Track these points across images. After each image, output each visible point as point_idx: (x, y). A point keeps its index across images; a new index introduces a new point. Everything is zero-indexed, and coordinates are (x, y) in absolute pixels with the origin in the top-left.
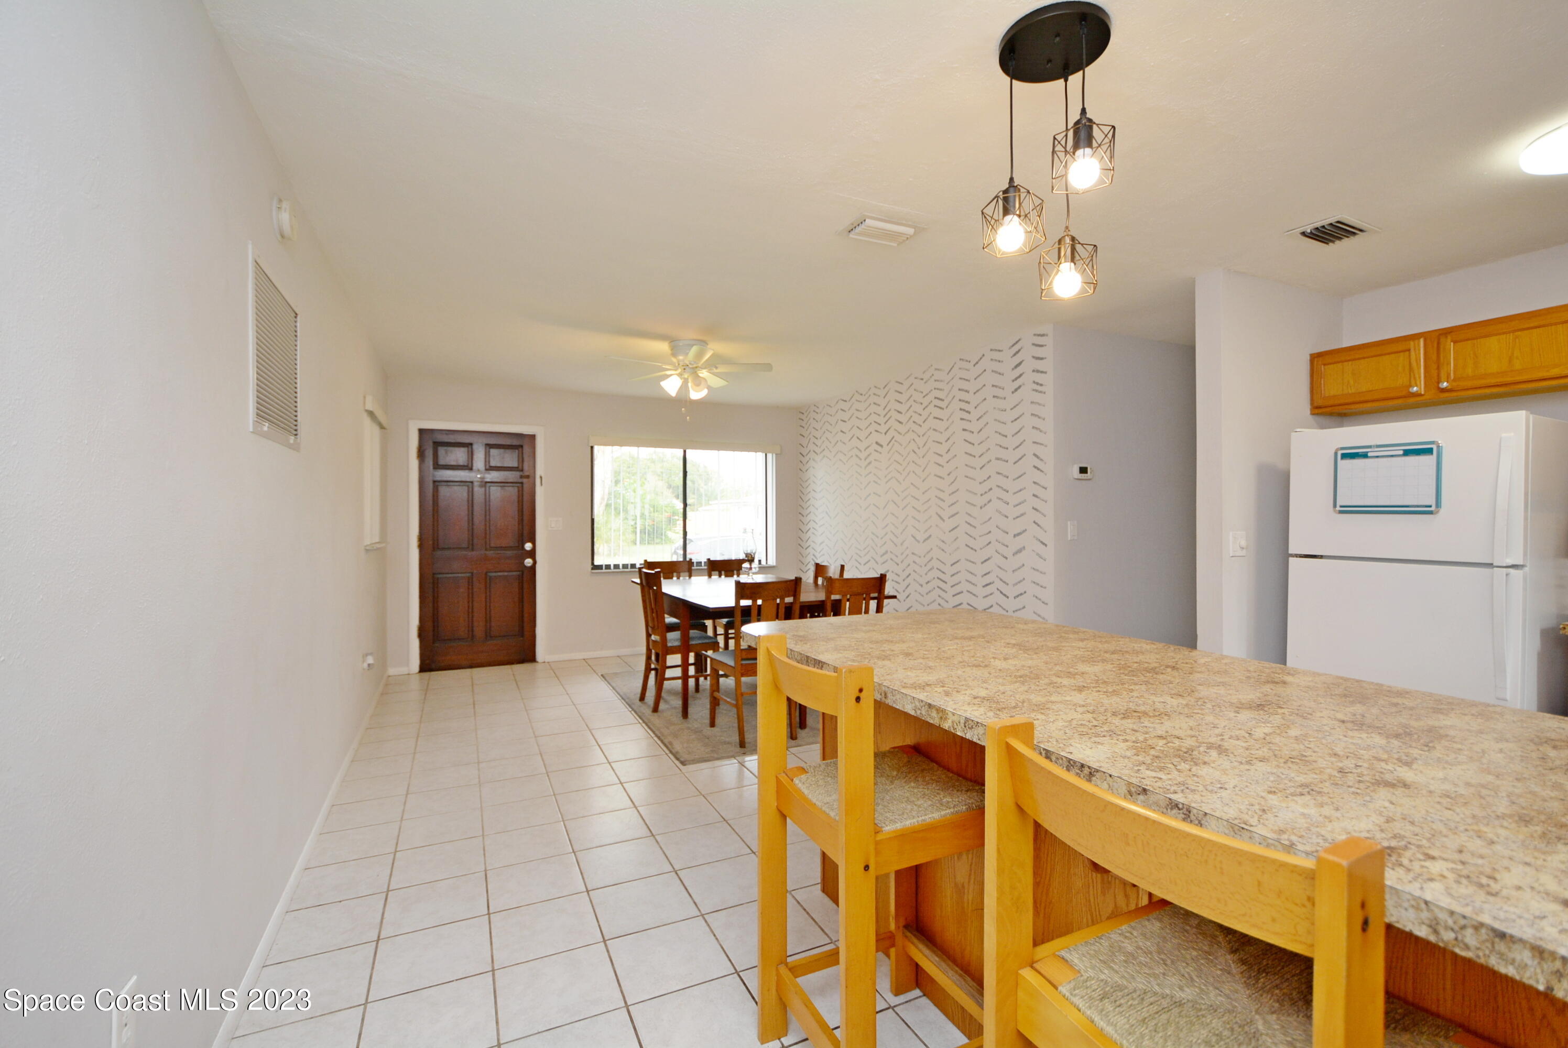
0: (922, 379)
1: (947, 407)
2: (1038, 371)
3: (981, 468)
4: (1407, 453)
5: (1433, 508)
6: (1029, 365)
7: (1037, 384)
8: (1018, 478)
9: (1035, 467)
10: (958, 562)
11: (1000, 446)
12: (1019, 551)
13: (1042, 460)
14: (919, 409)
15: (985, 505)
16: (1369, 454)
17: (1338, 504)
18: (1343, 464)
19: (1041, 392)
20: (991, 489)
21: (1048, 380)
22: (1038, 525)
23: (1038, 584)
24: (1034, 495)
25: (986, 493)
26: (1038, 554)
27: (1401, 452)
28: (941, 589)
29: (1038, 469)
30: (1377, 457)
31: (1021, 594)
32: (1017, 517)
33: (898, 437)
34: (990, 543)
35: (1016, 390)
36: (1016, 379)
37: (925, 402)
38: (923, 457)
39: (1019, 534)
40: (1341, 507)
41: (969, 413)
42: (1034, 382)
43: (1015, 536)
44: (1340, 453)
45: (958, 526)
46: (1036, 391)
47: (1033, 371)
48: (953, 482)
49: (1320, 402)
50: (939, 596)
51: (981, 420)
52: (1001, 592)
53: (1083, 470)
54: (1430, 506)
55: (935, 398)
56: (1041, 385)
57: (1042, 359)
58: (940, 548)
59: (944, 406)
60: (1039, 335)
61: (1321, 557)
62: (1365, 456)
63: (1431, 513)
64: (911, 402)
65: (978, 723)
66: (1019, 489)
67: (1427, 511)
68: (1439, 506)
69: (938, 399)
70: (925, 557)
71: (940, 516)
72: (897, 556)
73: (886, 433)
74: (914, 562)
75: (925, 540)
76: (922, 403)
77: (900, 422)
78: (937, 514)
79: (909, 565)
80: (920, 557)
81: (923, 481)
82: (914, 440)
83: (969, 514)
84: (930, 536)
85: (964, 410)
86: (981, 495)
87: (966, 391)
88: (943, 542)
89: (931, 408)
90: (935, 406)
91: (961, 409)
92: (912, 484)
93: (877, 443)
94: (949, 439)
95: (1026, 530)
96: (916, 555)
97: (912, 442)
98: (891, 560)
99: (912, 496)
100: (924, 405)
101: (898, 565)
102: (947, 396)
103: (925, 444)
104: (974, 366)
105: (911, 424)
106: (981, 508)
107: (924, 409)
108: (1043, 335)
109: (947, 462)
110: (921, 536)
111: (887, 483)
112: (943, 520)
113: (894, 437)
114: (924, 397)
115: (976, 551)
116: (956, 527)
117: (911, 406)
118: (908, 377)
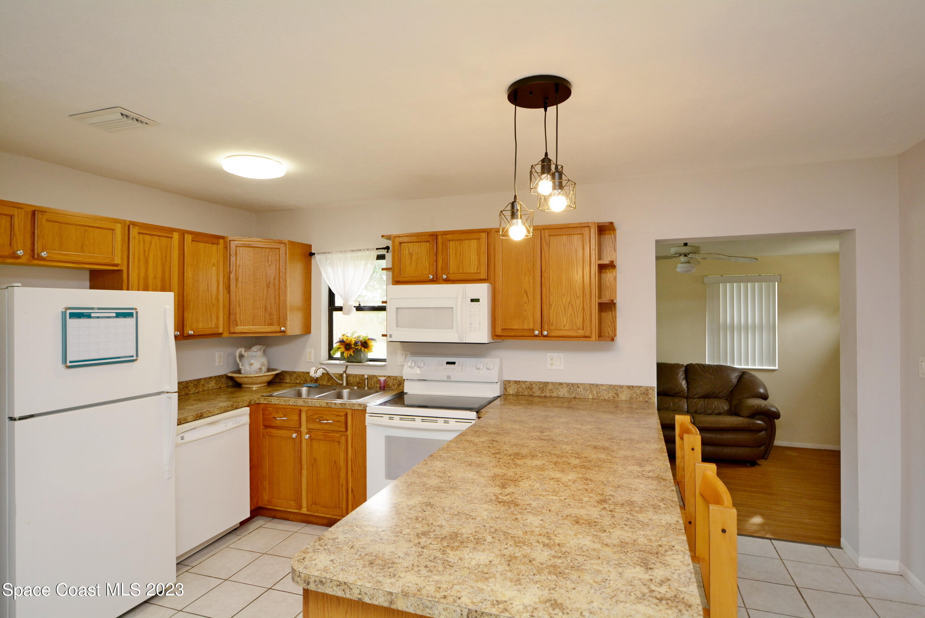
4: (118, 315)
5: (135, 358)
16: (93, 315)
17: (69, 359)
18: (72, 323)
27: (114, 315)
30: (98, 317)
40: (70, 362)
44: (68, 312)
54: (132, 356)
62: (89, 316)
63: (132, 362)
67: (131, 360)
68: (137, 356)
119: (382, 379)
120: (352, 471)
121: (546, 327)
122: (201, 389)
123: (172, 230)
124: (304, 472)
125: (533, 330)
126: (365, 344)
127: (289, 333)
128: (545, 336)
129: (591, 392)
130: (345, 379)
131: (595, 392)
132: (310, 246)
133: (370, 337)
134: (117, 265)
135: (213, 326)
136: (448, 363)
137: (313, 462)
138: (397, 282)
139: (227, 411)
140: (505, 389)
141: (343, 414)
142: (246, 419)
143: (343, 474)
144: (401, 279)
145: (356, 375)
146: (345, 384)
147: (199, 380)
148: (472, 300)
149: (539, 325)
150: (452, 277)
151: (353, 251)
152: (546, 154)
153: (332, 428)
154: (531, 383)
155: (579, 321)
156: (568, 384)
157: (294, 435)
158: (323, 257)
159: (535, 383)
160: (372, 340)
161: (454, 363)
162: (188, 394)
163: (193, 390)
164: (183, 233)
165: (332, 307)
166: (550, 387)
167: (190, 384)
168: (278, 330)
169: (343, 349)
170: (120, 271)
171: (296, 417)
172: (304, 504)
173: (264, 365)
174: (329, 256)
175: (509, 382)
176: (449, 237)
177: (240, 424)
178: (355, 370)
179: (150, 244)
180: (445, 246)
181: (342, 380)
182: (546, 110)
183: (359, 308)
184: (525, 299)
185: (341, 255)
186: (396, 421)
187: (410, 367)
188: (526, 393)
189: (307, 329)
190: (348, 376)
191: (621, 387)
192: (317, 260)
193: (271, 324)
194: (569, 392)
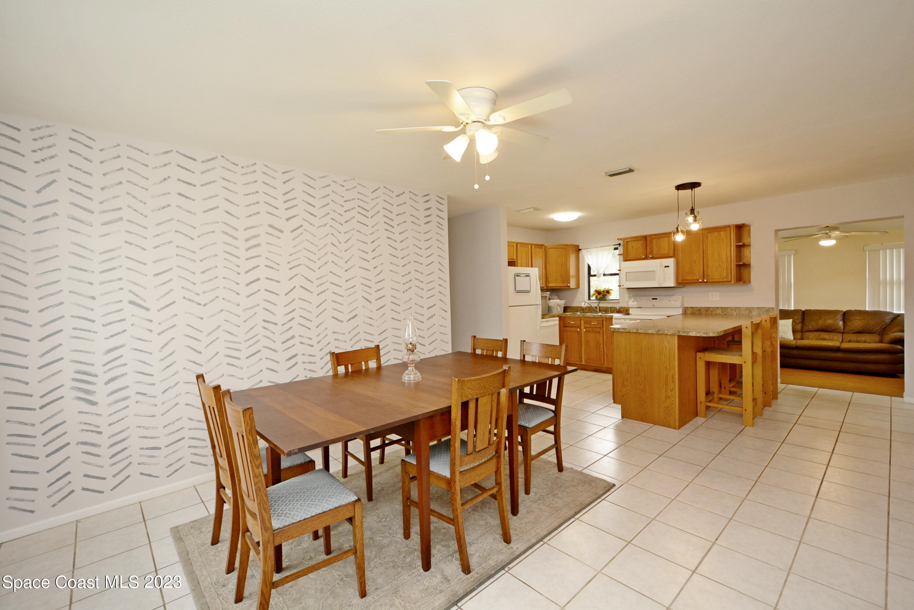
0: (343, 186)
1: (372, 217)
2: (440, 217)
3: (403, 266)
4: (526, 276)
5: (530, 291)
6: (434, 212)
7: (440, 224)
8: (429, 275)
9: (439, 269)
10: (385, 331)
11: (417, 254)
12: (432, 317)
13: (443, 266)
14: (341, 210)
15: (407, 290)
16: (521, 275)
17: (517, 289)
18: (517, 278)
19: (441, 229)
20: (411, 280)
21: (445, 223)
22: (442, 301)
24: (440, 285)
25: (407, 282)
26: (442, 317)
29: (441, 271)
32: (429, 298)
35: (427, 223)
36: (427, 216)
37: (348, 206)
38: (346, 251)
39: (430, 307)
40: (517, 291)
41: (393, 227)
43: (428, 309)
44: (516, 274)
45: (385, 305)
46: (439, 227)
47: (437, 216)
48: (379, 274)
51: (402, 234)
55: (359, 206)
56: (442, 225)
57: (441, 211)
58: (367, 323)
60: (440, 197)
62: (519, 276)
66: (430, 281)
67: (528, 292)
69: (362, 208)
70: (349, 333)
71: (366, 299)
72: (311, 339)
73: (288, 220)
74: (335, 339)
75: (350, 320)
76: (343, 206)
77: (312, 214)
78: (363, 297)
79: (329, 343)
80: (344, 334)
81: (346, 271)
82: (332, 234)
83: (394, 297)
84: (356, 315)
85: (388, 224)
86: (404, 284)
87: (390, 211)
88: (370, 318)
89: (354, 213)
90: (359, 213)
91: (385, 222)
92: (331, 272)
93: (270, 226)
94: (374, 241)
95: (435, 304)
96: (339, 333)
97: (330, 235)
98: (301, 343)
99: (331, 283)
100: (346, 208)
101: (312, 346)
102: (371, 209)
103: (347, 241)
104: (397, 196)
105: (327, 219)
106: (404, 292)
107: (345, 212)
108: (442, 198)
109: (373, 259)
110: (344, 317)
111: (291, 269)
112: (370, 302)
113: (302, 226)
114: (345, 201)
115: (400, 321)
116: (383, 307)
117: (328, 204)
118: (323, 177)
119: (618, 308)
120: (606, 345)
121: (706, 277)
123: (528, 244)
124: (583, 347)
125: (699, 279)
126: (608, 292)
127: (571, 287)
128: (705, 282)
129: (735, 311)
130: (598, 308)
131: (737, 311)
132: (578, 246)
133: (610, 288)
134: (514, 259)
136: (653, 299)
137: (587, 342)
138: (626, 260)
139: (551, 318)
140: (685, 311)
141: (601, 320)
142: (558, 322)
143: (602, 346)
144: (628, 259)
145: (604, 307)
146: (598, 311)
148: (665, 267)
149: (702, 277)
150: (654, 256)
151: (601, 247)
152: (692, 207)
153: (596, 326)
154: (700, 308)
155: (724, 274)
156: (721, 308)
157: (579, 330)
158: (585, 251)
159: (702, 308)
160: (611, 290)
161: (656, 299)
164: (531, 245)
165: (590, 275)
166: (711, 309)
168: (566, 285)
169: (597, 295)
170: (515, 261)
171: (579, 322)
172: (583, 360)
174: (589, 250)
175: (688, 308)
176: (653, 237)
177: (556, 324)
178: (603, 305)
179: (523, 250)
180: (651, 242)
181: (597, 309)
182: (692, 190)
183: (604, 275)
184: (695, 265)
185: (595, 249)
186: (628, 321)
187: (633, 301)
188: (697, 313)
189: (578, 286)
190: (599, 308)
191: (753, 308)
192: (583, 253)
193: (563, 283)
194: (722, 311)
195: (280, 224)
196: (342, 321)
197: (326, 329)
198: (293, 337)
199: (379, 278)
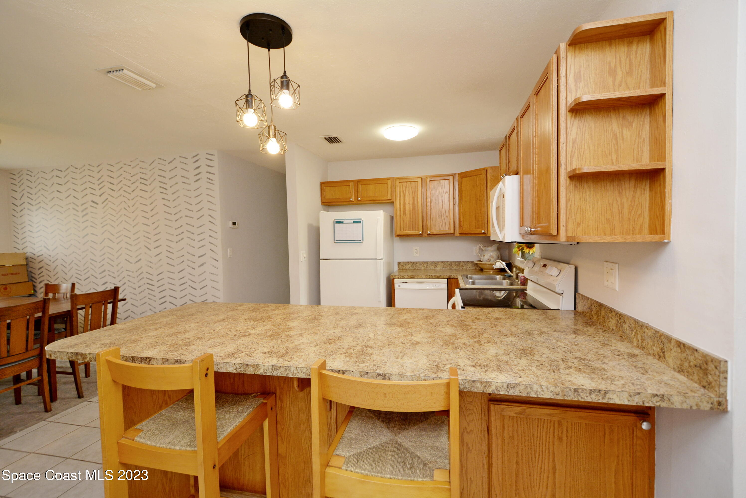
0: (130, 166)
1: (150, 184)
2: (210, 173)
3: (176, 221)
4: (354, 222)
5: (361, 241)
6: (204, 169)
7: (210, 179)
8: (200, 227)
9: (210, 221)
10: (162, 273)
11: (188, 209)
12: (202, 265)
13: (214, 218)
14: (129, 183)
15: (179, 241)
16: (344, 222)
17: (335, 239)
18: (337, 225)
19: (212, 184)
20: (183, 232)
21: (216, 179)
22: (213, 251)
23: (214, 281)
24: (210, 236)
25: (179, 234)
26: (213, 266)
27: (352, 222)
28: (150, 289)
29: (212, 223)
30: (346, 223)
31: (204, 287)
32: (200, 247)
33: (110, 198)
34: (183, 261)
35: (197, 181)
36: (197, 175)
37: (133, 179)
38: (133, 212)
39: (201, 256)
40: (336, 241)
41: (167, 189)
42: (208, 178)
43: (199, 257)
44: (335, 221)
46: (209, 183)
47: (207, 172)
48: (156, 228)
49: (324, 201)
50: (149, 294)
51: (174, 194)
52: (192, 287)
53: (234, 224)
55: (141, 178)
56: (212, 180)
57: (212, 167)
58: (148, 266)
59: (148, 184)
60: (209, 154)
61: (330, 259)
62: (342, 223)
63: (361, 243)
64: (121, 178)
65: (280, 366)
66: (201, 232)
68: (363, 240)
69: (143, 179)
70: (136, 272)
71: (147, 248)
72: (114, 273)
73: (100, 196)
74: (128, 275)
75: (137, 262)
76: (130, 180)
77: (112, 190)
78: (145, 246)
79: (124, 277)
80: (133, 272)
81: (133, 227)
82: (124, 202)
83: (169, 246)
84: (140, 259)
85: (163, 188)
86: (177, 236)
87: (164, 177)
88: (150, 262)
89: (137, 184)
90: (141, 183)
91: (160, 187)
92: (124, 228)
93: (93, 201)
94: (152, 203)
95: (206, 254)
96: (130, 271)
97: (123, 203)
98: (109, 275)
99: (125, 236)
100: (132, 182)
101: (115, 278)
102: (150, 178)
103: (134, 205)
104: (169, 163)
105: (121, 192)
106: (177, 242)
107: (132, 184)
108: (212, 155)
109: (152, 216)
110: (133, 260)
111: (102, 227)
112: (150, 250)
113: (107, 199)
114: (132, 176)
115: (174, 266)
116: (160, 254)
117: (122, 181)
118: (118, 163)
122: (461, 268)
134: (390, 200)
135: (447, 229)
139: (432, 278)
142: (445, 286)
146: (515, 277)
147: (459, 262)
148: (503, 196)
162: (451, 269)
163: (455, 268)
167: (453, 264)
173: (493, 258)
177: (438, 288)
179: (406, 187)
181: (513, 273)
195: (97, 199)
196: (131, 263)
197: (122, 267)
198: (104, 271)
199: (157, 231)
